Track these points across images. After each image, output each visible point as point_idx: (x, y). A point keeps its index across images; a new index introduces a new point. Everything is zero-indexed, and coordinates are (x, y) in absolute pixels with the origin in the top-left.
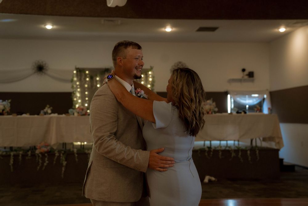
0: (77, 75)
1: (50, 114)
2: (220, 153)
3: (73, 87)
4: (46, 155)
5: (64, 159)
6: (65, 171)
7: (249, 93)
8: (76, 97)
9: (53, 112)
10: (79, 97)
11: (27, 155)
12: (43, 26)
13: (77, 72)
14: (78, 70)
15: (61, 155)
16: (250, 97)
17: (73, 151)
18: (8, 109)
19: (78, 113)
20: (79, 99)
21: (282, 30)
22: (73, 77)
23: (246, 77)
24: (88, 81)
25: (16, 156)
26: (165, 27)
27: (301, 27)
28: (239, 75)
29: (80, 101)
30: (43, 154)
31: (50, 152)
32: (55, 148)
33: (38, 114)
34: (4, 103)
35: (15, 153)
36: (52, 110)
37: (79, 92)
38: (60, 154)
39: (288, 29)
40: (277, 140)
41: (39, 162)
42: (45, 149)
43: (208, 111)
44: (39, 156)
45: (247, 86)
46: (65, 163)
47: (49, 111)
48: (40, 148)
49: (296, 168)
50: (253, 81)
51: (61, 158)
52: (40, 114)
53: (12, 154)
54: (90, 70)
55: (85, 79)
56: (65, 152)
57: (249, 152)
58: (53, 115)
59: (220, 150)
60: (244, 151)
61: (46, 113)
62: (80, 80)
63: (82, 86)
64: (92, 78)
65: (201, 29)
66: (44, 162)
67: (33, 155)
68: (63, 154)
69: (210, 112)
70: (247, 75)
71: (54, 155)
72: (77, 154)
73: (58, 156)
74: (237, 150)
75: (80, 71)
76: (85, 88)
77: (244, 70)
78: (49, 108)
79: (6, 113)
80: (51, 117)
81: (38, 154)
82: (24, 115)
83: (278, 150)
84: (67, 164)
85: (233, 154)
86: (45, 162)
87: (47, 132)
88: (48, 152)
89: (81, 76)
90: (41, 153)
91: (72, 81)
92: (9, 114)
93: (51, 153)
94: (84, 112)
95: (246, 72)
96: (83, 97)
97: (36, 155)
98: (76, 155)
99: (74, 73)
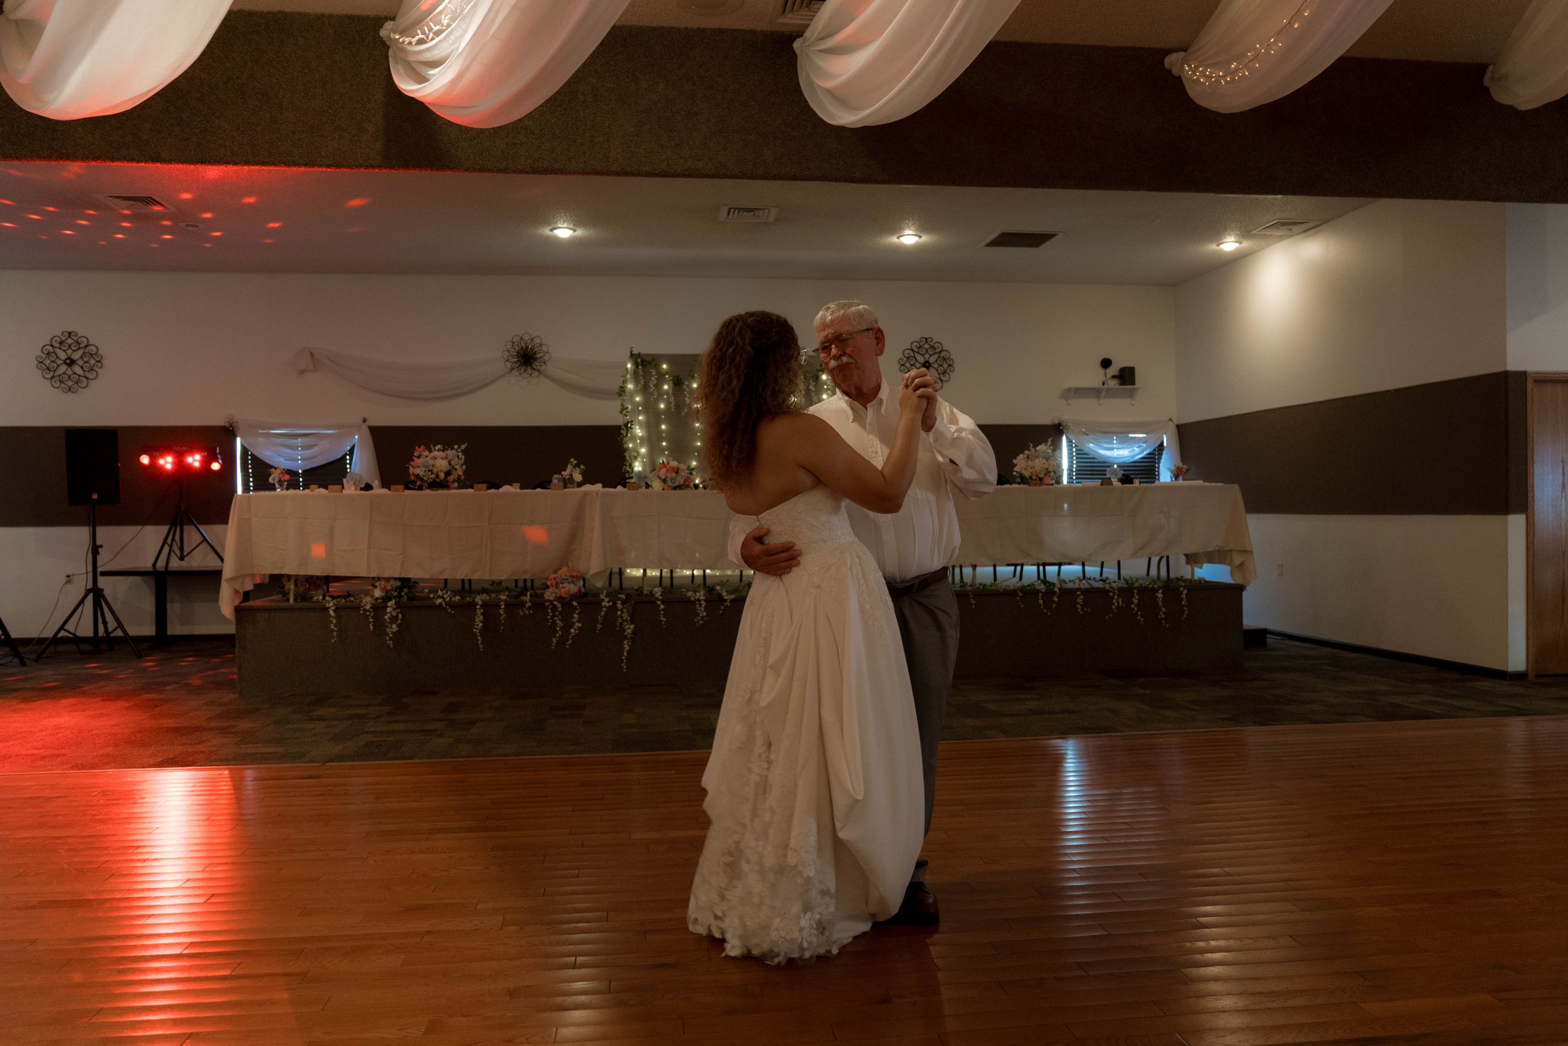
0: (635, 373)
1: (580, 485)
2: (1080, 600)
3: (623, 408)
4: (575, 604)
5: (626, 616)
6: (628, 653)
7: (1120, 431)
8: (634, 438)
9: (588, 479)
10: (641, 438)
11: (522, 605)
12: (546, 231)
13: (636, 365)
14: (639, 360)
15: (619, 606)
16: (1125, 441)
17: (651, 594)
18: (460, 471)
19: (664, 481)
20: (641, 445)
21: (1230, 245)
22: (625, 382)
23: (1113, 384)
24: (667, 392)
25: (490, 608)
26: (897, 230)
27: (1282, 238)
28: (1094, 377)
29: (643, 450)
30: (565, 602)
31: (586, 594)
32: (599, 585)
33: (545, 484)
34: (450, 453)
35: (485, 597)
36: (583, 474)
37: (640, 424)
38: (615, 604)
39: (1246, 244)
40: (1237, 560)
41: (554, 624)
42: (573, 588)
43: (1042, 476)
44: (555, 608)
45: (1117, 408)
46: (629, 629)
47: (578, 477)
48: (557, 586)
49: (1270, 639)
50: (1131, 395)
51: (619, 613)
52: (552, 486)
53: (479, 600)
54: (672, 359)
55: (658, 386)
56: (628, 596)
57: (1160, 595)
58: (587, 488)
59: (1079, 589)
60: (1146, 591)
61: (567, 483)
62: (645, 390)
63: (649, 407)
64: (678, 383)
65: (1006, 240)
66: (568, 625)
67: (539, 604)
68: (623, 603)
69: (1047, 480)
70: (1114, 377)
71: (599, 603)
72: (663, 602)
73: (609, 608)
74: (1128, 590)
75: (645, 363)
76: (658, 412)
77: (1106, 363)
78: (577, 466)
79: (454, 481)
80: (586, 493)
81: (551, 602)
82: (506, 488)
83: (1236, 590)
84: (634, 632)
85: (1117, 602)
86: (572, 625)
87: (575, 535)
88: (578, 596)
89: (647, 377)
90: (560, 599)
91: (622, 391)
92: (462, 485)
93: (587, 599)
94: (680, 481)
95: (1113, 370)
96: (652, 439)
97: (547, 604)
98: (662, 606)
99: (627, 369)
